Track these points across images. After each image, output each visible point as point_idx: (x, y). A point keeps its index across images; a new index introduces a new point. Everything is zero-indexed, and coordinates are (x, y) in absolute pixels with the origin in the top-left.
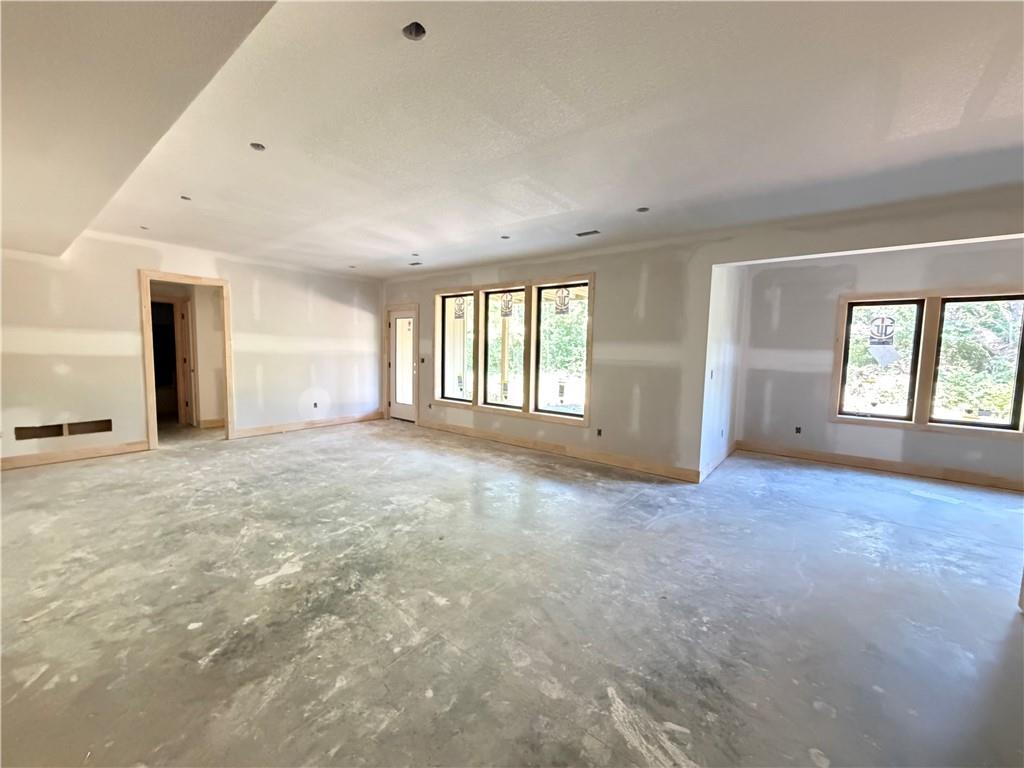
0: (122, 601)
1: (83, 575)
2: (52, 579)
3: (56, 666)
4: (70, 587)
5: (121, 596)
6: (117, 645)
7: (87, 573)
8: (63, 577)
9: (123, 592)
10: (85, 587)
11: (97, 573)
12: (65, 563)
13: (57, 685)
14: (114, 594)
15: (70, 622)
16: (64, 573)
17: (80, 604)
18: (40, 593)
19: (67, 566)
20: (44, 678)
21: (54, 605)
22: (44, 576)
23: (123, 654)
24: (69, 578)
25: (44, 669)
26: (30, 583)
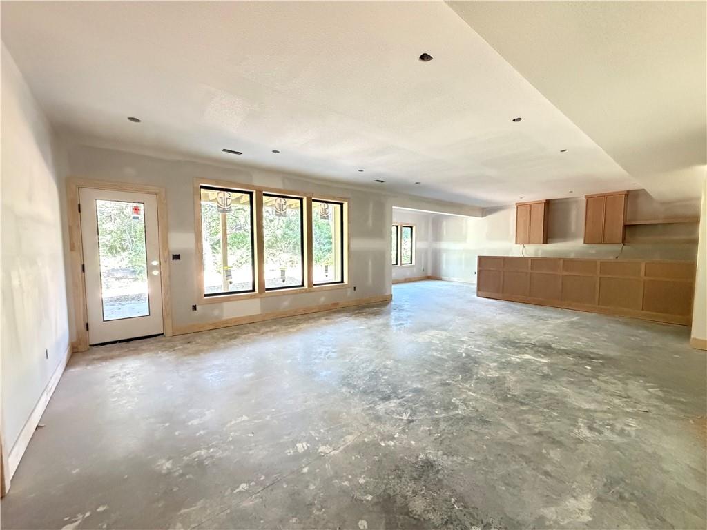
0: (598, 390)
1: (600, 415)
2: (618, 426)
3: (646, 388)
4: (614, 413)
5: (596, 392)
6: (619, 380)
7: (596, 415)
8: (611, 422)
9: (594, 393)
10: (606, 407)
11: (591, 411)
12: (601, 433)
13: (649, 383)
14: (597, 395)
15: (629, 397)
16: (608, 425)
17: (617, 401)
18: (632, 422)
19: (601, 429)
20: (652, 387)
21: (630, 410)
22: (621, 433)
23: (620, 376)
24: (609, 419)
25: (650, 390)
26: (633, 434)
